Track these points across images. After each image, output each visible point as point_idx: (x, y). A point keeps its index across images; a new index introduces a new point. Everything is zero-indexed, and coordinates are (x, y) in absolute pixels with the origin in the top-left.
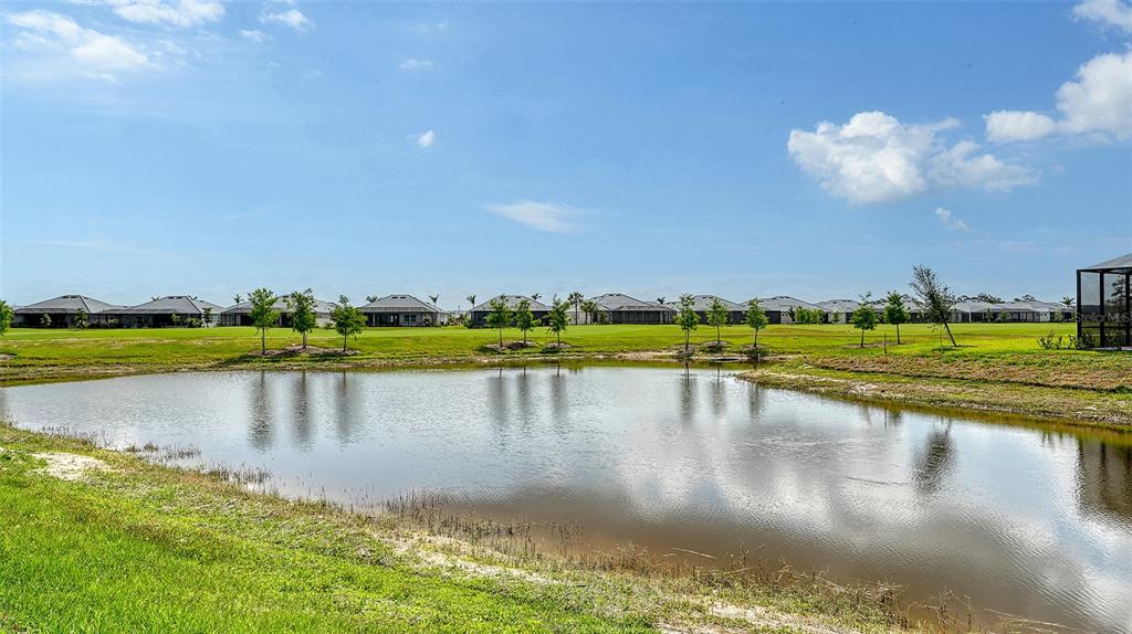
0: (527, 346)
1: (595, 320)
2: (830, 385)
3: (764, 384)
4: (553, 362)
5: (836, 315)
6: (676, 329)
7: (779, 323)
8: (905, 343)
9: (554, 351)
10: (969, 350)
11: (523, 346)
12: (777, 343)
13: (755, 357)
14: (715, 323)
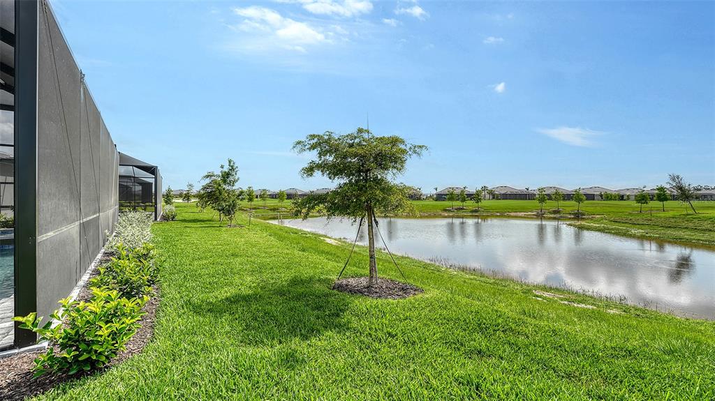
0: (464, 209)
1: (494, 198)
2: (618, 229)
3: (581, 228)
4: (476, 216)
5: (628, 196)
6: (536, 203)
7: (594, 200)
8: (668, 211)
9: (476, 211)
10: (703, 215)
11: (462, 209)
12: (590, 209)
13: (578, 216)
14: (556, 199)
